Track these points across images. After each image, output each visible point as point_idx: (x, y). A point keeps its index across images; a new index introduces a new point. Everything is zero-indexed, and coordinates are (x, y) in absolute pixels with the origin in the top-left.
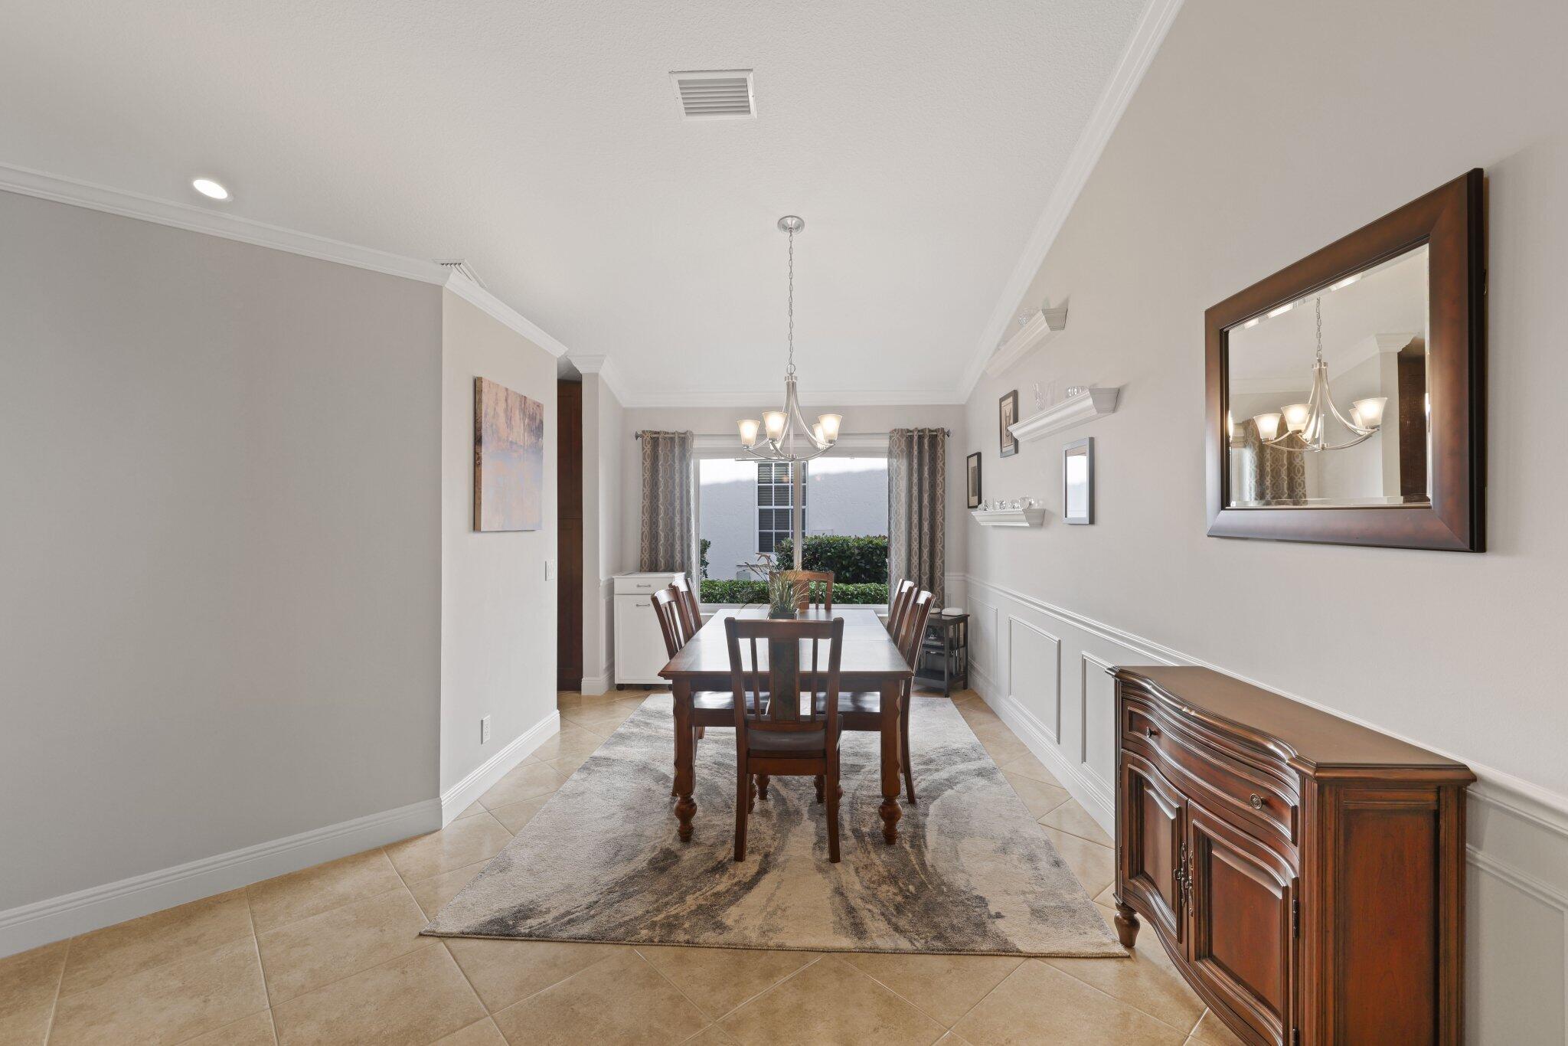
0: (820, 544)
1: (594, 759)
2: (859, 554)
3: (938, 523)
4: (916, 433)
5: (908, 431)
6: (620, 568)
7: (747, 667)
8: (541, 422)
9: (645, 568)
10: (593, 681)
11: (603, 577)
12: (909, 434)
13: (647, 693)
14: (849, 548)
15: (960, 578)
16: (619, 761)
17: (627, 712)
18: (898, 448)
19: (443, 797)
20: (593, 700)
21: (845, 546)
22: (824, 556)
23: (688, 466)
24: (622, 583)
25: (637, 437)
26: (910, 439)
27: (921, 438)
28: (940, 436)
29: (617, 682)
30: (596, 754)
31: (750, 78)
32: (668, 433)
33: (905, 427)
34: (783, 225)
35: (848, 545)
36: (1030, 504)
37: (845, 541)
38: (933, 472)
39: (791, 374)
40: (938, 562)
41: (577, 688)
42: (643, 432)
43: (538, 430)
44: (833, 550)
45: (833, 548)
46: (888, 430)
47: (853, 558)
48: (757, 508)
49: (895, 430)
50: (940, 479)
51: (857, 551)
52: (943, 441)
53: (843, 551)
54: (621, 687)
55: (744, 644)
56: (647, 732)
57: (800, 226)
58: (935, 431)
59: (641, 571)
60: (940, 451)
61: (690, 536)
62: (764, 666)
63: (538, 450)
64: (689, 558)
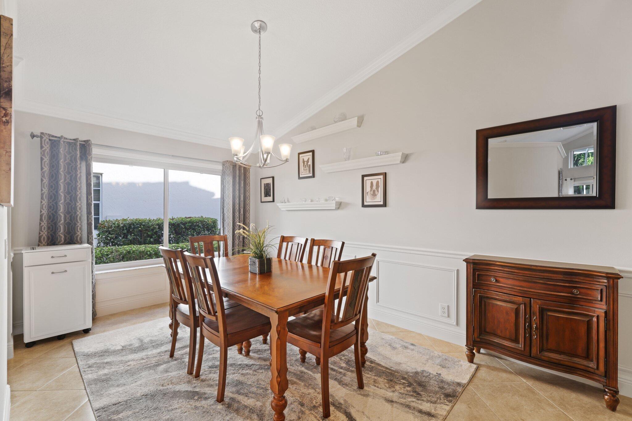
3: (247, 209)
9: (44, 243)
12: (233, 164)
18: (229, 170)
26: (234, 167)
32: (66, 139)
38: (245, 185)
42: (42, 133)
46: (222, 161)
49: (227, 161)
50: (248, 188)
52: (249, 170)
59: (39, 245)
60: (248, 174)
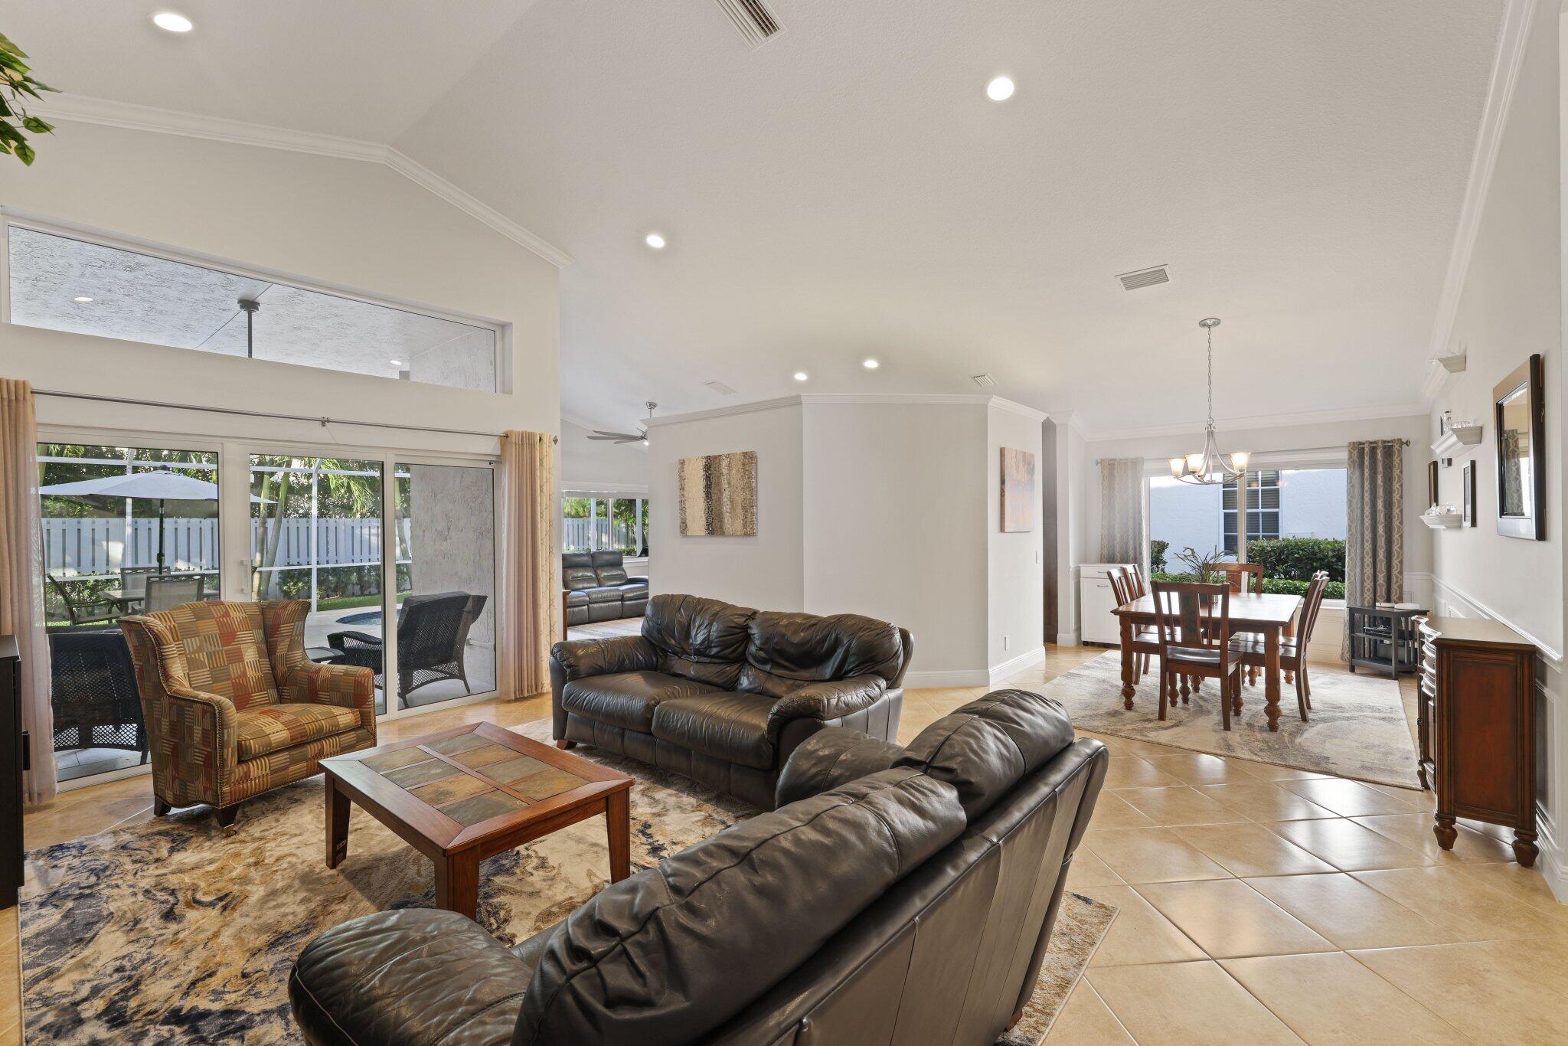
0: (1286, 546)
1: (1070, 674)
2: (1333, 556)
3: (1395, 526)
4: (1366, 445)
5: (1361, 443)
6: (1084, 559)
7: (1165, 611)
8: (1034, 465)
9: (1103, 560)
10: (1066, 635)
11: (1072, 565)
12: (1361, 446)
13: (1104, 649)
14: (1321, 551)
15: (1425, 578)
16: (1087, 676)
17: (1091, 658)
18: (1351, 460)
19: (990, 670)
20: (1066, 649)
21: (1316, 548)
22: (1290, 557)
23: (1139, 483)
24: (1087, 570)
25: (1097, 464)
26: (1361, 452)
27: (1373, 450)
28: (1396, 446)
29: (1084, 639)
30: (1070, 671)
31: (1167, 268)
32: (1122, 459)
33: (1356, 440)
34: (1203, 324)
35: (1319, 548)
36: (1449, 510)
37: (1317, 543)
38: (1388, 480)
39: (1210, 425)
40: (1395, 562)
41: (1055, 642)
42: (1102, 460)
43: (1031, 470)
44: (1301, 552)
45: (1302, 550)
46: (1346, 444)
47: (1326, 561)
48: (1222, 512)
50: (1396, 486)
51: (1331, 554)
52: (1400, 452)
53: (1314, 554)
54: (1086, 644)
55: (1163, 595)
56: (1105, 667)
57: (1217, 322)
58: (1391, 441)
59: (1101, 562)
60: (1396, 460)
61: (1142, 536)
62: (1176, 611)
63: (1031, 483)
64: (1141, 553)
